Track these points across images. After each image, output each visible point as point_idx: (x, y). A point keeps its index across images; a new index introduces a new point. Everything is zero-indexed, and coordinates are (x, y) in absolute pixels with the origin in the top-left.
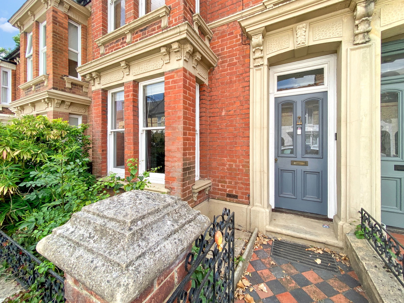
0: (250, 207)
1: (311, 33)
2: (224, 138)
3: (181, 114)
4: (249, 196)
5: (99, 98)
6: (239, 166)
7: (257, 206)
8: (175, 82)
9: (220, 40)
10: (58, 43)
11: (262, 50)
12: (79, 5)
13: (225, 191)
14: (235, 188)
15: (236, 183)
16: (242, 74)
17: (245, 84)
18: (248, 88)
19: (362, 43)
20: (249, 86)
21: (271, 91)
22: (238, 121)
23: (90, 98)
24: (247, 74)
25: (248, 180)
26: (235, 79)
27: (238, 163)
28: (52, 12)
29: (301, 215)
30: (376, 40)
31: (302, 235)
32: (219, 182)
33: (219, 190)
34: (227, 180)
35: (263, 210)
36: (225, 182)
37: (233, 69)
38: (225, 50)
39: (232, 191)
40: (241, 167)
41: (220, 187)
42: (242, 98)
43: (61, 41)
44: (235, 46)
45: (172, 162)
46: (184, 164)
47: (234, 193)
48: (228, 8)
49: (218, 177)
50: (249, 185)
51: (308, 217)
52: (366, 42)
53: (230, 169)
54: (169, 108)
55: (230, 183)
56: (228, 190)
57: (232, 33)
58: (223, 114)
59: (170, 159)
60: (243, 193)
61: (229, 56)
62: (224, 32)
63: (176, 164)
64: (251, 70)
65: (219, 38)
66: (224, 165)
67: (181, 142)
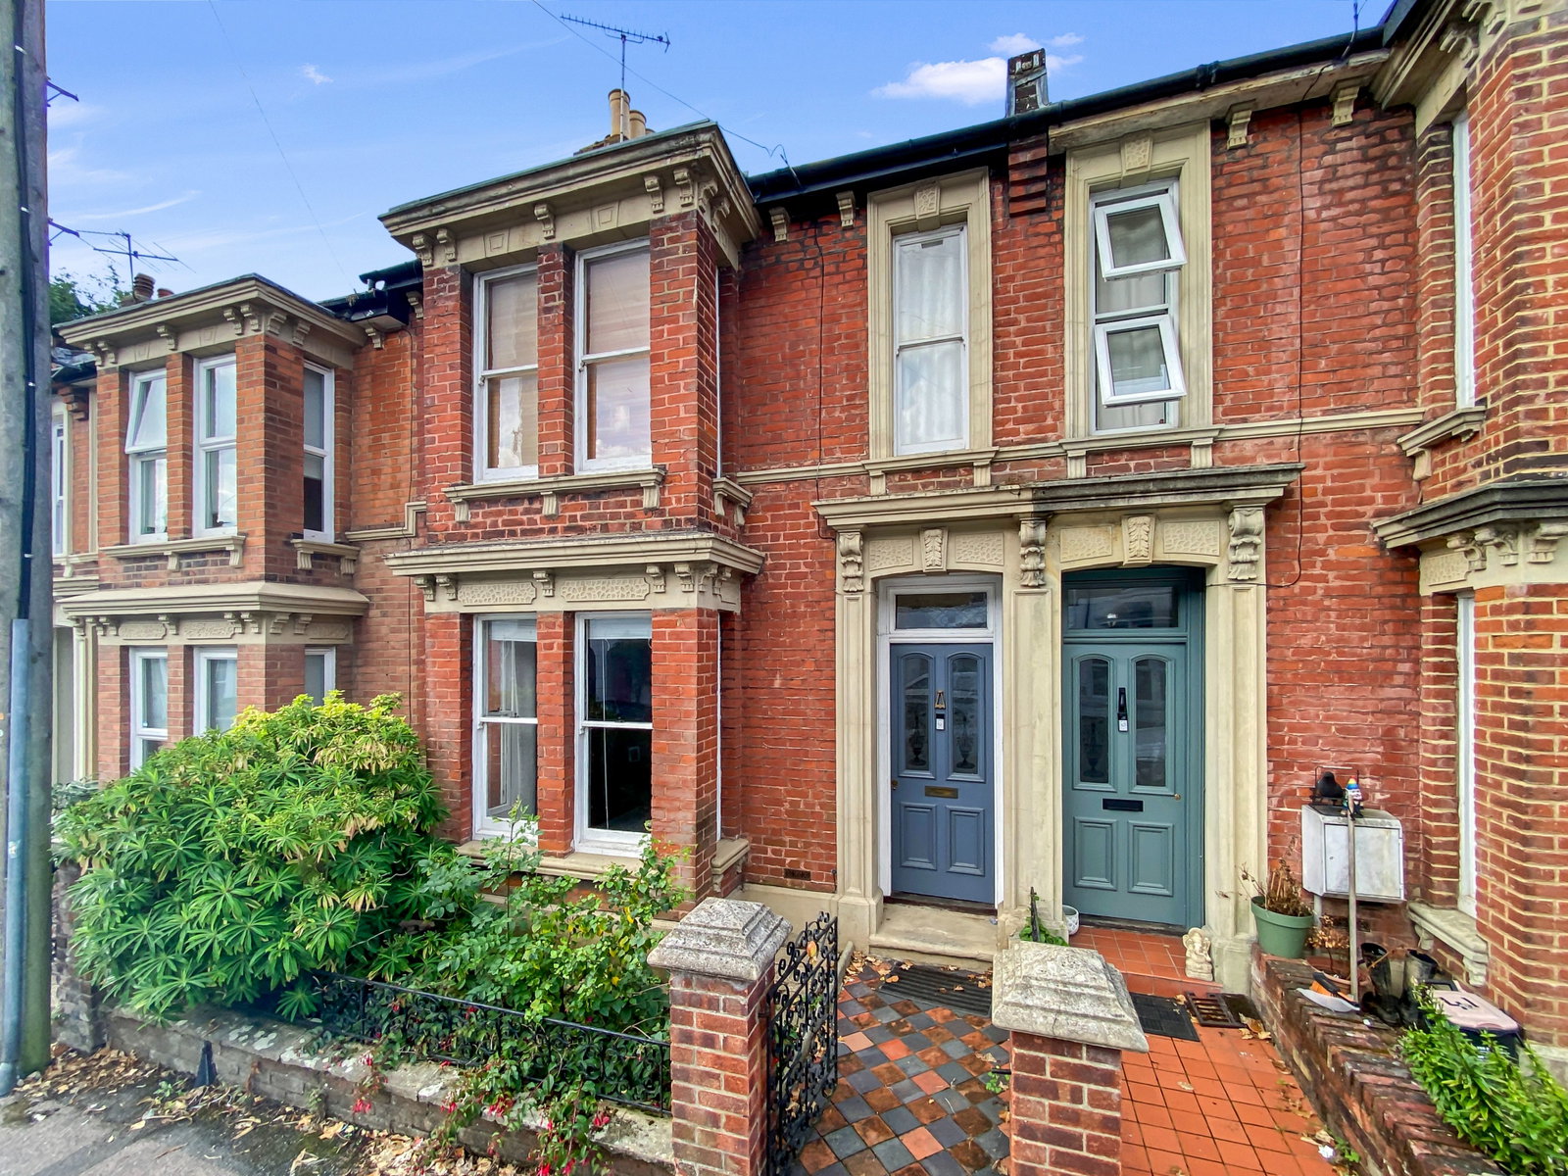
0: (836, 897)
1: (951, 545)
2: (778, 741)
3: (693, 706)
4: (835, 872)
5: (451, 636)
6: (813, 806)
7: (851, 894)
8: (677, 636)
9: (769, 515)
10: (277, 442)
11: (859, 564)
12: (336, 322)
13: (782, 862)
14: (804, 855)
15: (807, 845)
16: (818, 602)
17: (826, 625)
18: (830, 634)
19: (1033, 587)
20: (834, 630)
21: (881, 629)
22: (810, 704)
23: (362, 592)
24: (830, 603)
25: (834, 837)
26: (802, 609)
27: (810, 799)
28: (263, 352)
29: (945, 907)
30: (1055, 583)
31: (938, 948)
32: (768, 842)
33: (769, 861)
34: (787, 839)
35: (862, 901)
36: (782, 843)
37: (798, 586)
38: (781, 541)
39: (798, 863)
40: (817, 809)
41: (770, 854)
42: (819, 654)
43: (286, 432)
44: (804, 536)
45: (669, 810)
46: (698, 815)
47: (802, 868)
48: (788, 447)
49: (764, 831)
50: (834, 848)
51: (959, 909)
52: (1039, 586)
53: (793, 812)
54: (664, 690)
55: (793, 844)
56: (788, 860)
57: (797, 506)
58: (777, 684)
59: (663, 804)
60: (821, 867)
61: (790, 557)
62: (778, 497)
63: (680, 815)
64: (838, 598)
65: (767, 509)
66: (779, 803)
67: (693, 768)
